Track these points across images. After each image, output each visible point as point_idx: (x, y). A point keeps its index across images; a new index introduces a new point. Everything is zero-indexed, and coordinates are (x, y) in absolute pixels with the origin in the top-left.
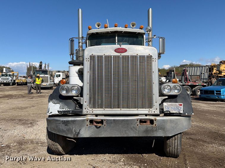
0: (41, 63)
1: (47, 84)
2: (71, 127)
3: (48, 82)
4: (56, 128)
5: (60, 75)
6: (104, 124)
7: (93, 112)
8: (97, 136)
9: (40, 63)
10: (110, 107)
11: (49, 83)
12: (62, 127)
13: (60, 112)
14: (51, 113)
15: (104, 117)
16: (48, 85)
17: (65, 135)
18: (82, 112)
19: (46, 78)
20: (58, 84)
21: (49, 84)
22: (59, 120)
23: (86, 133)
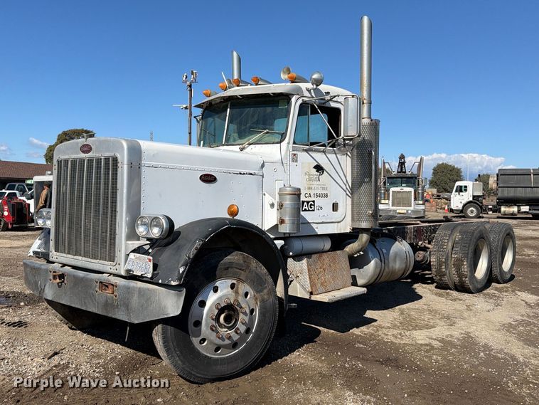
0: (402, 157)
1: (407, 211)
2: (37, 279)
3: (411, 206)
5: (466, 187)
7: (57, 258)
9: (400, 158)
11: (412, 208)
16: (410, 212)
19: (404, 195)
20: (462, 211)
21: (413, 211)
23: (50, 292)
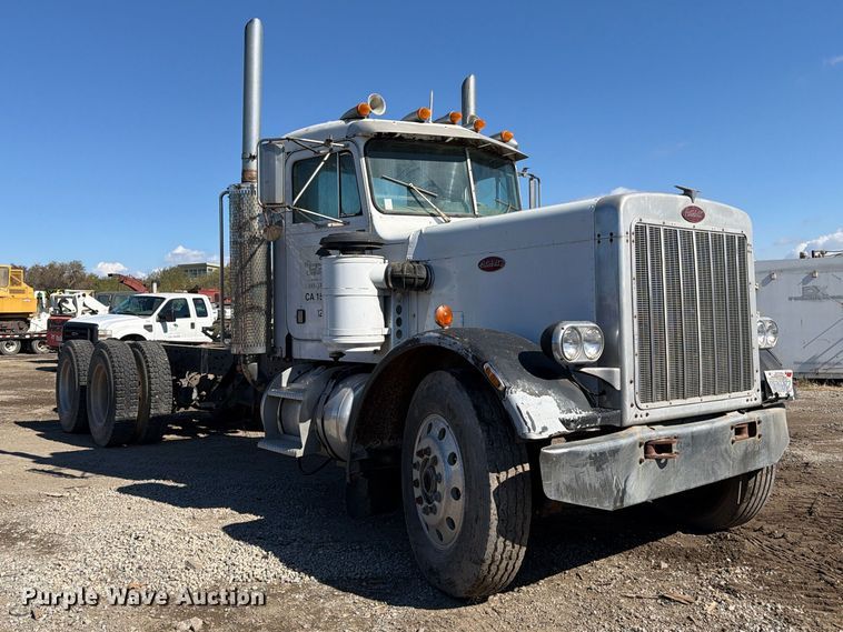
2: (610, 474)
4: (574, 485)
6: (674, 450)
7: (647, 415)
8: (662, 495)
10: (680, 393)
12: (591, 476)
13: (572, 425)
14: (545, 429)
15: (663, 430)
17: (598, 507)
18: (621, 417)
22: (583, 453)
23: (640, 487)
